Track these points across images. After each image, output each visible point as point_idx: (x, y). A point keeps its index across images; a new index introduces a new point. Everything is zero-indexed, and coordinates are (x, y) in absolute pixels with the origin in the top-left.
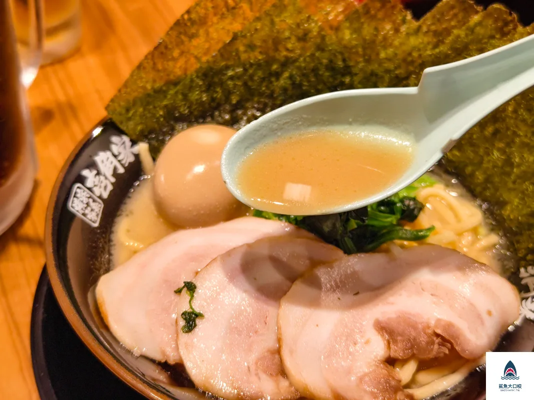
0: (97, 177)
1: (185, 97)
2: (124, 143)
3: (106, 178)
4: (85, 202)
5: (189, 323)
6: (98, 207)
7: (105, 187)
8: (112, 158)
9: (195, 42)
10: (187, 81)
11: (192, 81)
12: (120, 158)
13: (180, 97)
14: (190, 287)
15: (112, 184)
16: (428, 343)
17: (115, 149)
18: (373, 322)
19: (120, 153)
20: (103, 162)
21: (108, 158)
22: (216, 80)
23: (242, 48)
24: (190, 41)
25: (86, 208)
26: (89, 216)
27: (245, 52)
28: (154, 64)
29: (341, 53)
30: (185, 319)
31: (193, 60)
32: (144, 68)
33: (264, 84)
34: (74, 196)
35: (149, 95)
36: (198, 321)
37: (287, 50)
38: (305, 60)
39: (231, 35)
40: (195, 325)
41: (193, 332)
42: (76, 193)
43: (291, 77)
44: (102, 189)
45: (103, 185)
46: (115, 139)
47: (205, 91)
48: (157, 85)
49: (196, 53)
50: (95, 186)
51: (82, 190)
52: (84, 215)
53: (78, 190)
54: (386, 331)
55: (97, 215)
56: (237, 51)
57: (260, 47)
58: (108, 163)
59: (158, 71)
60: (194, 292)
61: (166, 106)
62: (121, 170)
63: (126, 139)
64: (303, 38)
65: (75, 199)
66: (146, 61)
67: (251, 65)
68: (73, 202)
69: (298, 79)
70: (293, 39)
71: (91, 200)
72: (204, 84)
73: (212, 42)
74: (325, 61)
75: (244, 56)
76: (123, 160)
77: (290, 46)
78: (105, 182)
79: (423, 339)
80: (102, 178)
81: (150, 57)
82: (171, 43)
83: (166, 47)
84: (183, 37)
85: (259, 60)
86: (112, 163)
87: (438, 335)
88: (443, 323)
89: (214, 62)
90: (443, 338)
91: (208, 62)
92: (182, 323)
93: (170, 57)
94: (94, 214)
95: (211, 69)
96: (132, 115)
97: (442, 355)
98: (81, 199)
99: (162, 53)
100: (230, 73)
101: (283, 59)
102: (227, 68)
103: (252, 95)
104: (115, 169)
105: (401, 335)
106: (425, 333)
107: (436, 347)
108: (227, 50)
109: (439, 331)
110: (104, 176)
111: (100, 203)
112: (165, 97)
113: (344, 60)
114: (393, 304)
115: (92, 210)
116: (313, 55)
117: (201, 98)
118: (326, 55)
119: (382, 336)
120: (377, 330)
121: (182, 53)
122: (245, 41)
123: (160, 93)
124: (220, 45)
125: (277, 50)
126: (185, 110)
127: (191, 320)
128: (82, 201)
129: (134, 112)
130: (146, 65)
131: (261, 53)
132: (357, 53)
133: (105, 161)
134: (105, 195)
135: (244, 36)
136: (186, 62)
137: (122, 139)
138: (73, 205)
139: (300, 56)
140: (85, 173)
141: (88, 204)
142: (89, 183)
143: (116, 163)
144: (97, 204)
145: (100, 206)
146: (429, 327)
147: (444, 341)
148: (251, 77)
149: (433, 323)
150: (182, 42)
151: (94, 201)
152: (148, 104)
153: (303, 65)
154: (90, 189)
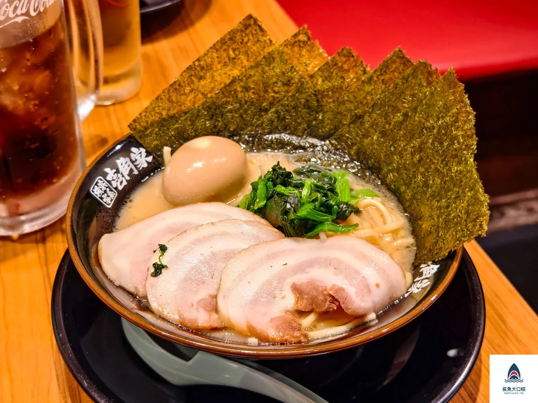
0: (116, 174)
1: (193, 123)
2: (140, 153)
3: (123, 176)
4: (103, 190)
5: (157, 270)
6: (113, 195)
7: (121, 183)
8: (130, 163)
9: (202, 83)
10: (195, 112)
11: (199, 111)
12: (136, 163)
13: (189, 123)
14: (163, 249)
15: (127, 181)
16: (323, 301)
17: (133, 156)
18: (291, 284)
19: (136, 160)
20: (122, 164)
21: (126, 162)
22: (218, 112)
23: (239, 89)
24: (199, 81)
25: (103, 194)
26: (104, 200)
27: (242, 92)
28: (170, 96)
29: (316, 95)
30: (155, 267)
31: (200, 96)
32: (161, 99)
33: (256, 117)
34: (96, 184)
35: (164, 119)
36: (163, 271)
37: (275, 92)
38: (287, 99)
39: (231, 78)
40: (161, 273)
41: (158, 277)
42: (97, 182)
43: (277, 112)
44: (118, 184)
45: (120, 181)
46: (134, 149)
47: (208, 120)
48: (172, 112)
49: (203, 91)
50: (113, 180)
51: (102, 182)
52: (101, 198)
53: (99, 181)
54: (298, 291)
55: (111, 200)
56: (236, 91)
57: (254, 88)
58: (126, 166)
59: (172, 102)
60: (164, 252)
61: (177, 128)
62: (136, 172)
63: (143, 150)
64: (287, 84)
65: (96, 186)
66: (163, 94)
67: (246, 102)
68: (93, 188)
69: (282, 113)
70: (280, 84)
71: (108, 189)
72: (208, 113)
73: (216, 83)
74: (303, 101)
75: (240, 95)
76: (138, 165)
77: (276, 89)
78: (121, 178)
79: (321, 298)
80: (120, 175)
81: (166, 91)
82: (184, 82)
83: (180, 85)
84: (193, 78)
85: (253, 98)
86: (129, 166)
87: (331, 296)
88: (336, 287)
89: (217, 98)
90: (333, 297)
91: (212, 97)
92: (152, 270)
93: (182, 92)
94: (109, 199)
95: (214, 103)
96: (149, 133)
97: (331, 310)
98: (101, 187)
99: (176, 89)
100: (230, 107)
101: (271, 99)
102: (227, 103)
103: (246, 125)
104: (131, 170)
105: (307, 295)
106: (322, 294)
107: (328, 303)
108: (227, 89)
109: (331, 293)
110: (122, 174)
111: (114, 192)
112: (177, 121)
113: (318, 101)
114: (307, 273)
115: (108, 196)
116: (294, 95)
117: (205, 124)
118: (304, 96)
119: (295, 294)
120: (292, 290)
121: (192, 90)
122: (242, 84)
123: (173, 118)
124: (223, 85)
125: (266, 91)
126: (191, 133)
127: (158, 269)
128: (101, 189)
129: (151, 131)
130: (163, 97)
131: (254, 93)
132: (328, 95)
133: (124, 164)
134: (120, 188)
135: (241, 80)
136: (195, 97)
137: (139, 150)
138: (94, 190)
139: (284, 97)
140: (107, 170)
141: (105, 192)
142: (109, 178)
143: (132, 166)
144: (113, 192)
145: (114, 194)
146: (326, 290)
147: (334, 299)
148: (246, 111)
149: (329, 286)
150: (193, 82)
151: (111, 190)
152: (163, 126)
153: (286, 102)
154: (109, 182)
